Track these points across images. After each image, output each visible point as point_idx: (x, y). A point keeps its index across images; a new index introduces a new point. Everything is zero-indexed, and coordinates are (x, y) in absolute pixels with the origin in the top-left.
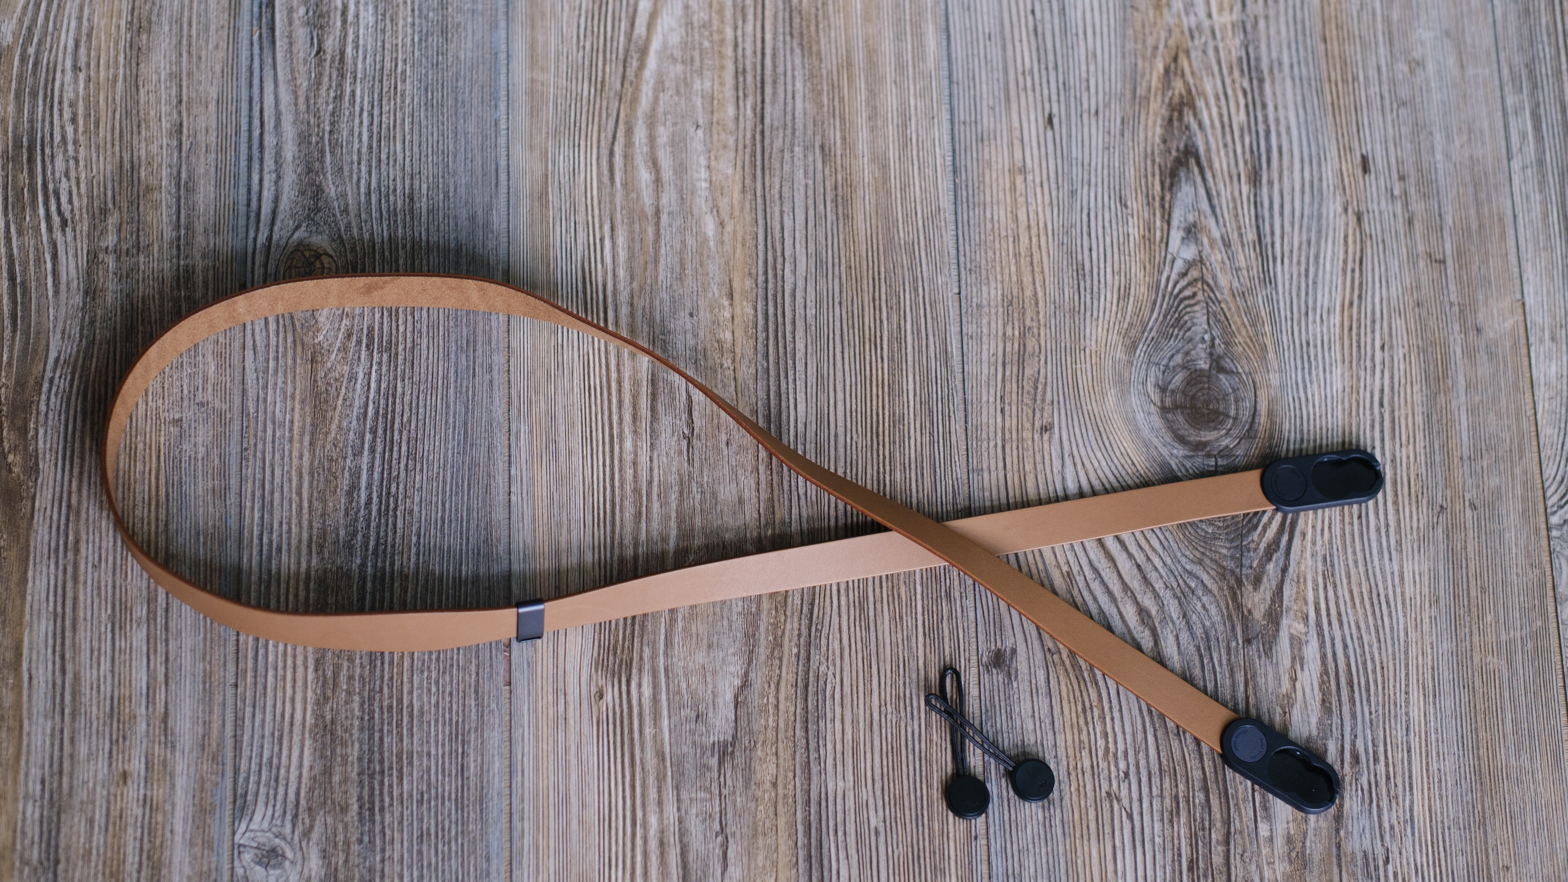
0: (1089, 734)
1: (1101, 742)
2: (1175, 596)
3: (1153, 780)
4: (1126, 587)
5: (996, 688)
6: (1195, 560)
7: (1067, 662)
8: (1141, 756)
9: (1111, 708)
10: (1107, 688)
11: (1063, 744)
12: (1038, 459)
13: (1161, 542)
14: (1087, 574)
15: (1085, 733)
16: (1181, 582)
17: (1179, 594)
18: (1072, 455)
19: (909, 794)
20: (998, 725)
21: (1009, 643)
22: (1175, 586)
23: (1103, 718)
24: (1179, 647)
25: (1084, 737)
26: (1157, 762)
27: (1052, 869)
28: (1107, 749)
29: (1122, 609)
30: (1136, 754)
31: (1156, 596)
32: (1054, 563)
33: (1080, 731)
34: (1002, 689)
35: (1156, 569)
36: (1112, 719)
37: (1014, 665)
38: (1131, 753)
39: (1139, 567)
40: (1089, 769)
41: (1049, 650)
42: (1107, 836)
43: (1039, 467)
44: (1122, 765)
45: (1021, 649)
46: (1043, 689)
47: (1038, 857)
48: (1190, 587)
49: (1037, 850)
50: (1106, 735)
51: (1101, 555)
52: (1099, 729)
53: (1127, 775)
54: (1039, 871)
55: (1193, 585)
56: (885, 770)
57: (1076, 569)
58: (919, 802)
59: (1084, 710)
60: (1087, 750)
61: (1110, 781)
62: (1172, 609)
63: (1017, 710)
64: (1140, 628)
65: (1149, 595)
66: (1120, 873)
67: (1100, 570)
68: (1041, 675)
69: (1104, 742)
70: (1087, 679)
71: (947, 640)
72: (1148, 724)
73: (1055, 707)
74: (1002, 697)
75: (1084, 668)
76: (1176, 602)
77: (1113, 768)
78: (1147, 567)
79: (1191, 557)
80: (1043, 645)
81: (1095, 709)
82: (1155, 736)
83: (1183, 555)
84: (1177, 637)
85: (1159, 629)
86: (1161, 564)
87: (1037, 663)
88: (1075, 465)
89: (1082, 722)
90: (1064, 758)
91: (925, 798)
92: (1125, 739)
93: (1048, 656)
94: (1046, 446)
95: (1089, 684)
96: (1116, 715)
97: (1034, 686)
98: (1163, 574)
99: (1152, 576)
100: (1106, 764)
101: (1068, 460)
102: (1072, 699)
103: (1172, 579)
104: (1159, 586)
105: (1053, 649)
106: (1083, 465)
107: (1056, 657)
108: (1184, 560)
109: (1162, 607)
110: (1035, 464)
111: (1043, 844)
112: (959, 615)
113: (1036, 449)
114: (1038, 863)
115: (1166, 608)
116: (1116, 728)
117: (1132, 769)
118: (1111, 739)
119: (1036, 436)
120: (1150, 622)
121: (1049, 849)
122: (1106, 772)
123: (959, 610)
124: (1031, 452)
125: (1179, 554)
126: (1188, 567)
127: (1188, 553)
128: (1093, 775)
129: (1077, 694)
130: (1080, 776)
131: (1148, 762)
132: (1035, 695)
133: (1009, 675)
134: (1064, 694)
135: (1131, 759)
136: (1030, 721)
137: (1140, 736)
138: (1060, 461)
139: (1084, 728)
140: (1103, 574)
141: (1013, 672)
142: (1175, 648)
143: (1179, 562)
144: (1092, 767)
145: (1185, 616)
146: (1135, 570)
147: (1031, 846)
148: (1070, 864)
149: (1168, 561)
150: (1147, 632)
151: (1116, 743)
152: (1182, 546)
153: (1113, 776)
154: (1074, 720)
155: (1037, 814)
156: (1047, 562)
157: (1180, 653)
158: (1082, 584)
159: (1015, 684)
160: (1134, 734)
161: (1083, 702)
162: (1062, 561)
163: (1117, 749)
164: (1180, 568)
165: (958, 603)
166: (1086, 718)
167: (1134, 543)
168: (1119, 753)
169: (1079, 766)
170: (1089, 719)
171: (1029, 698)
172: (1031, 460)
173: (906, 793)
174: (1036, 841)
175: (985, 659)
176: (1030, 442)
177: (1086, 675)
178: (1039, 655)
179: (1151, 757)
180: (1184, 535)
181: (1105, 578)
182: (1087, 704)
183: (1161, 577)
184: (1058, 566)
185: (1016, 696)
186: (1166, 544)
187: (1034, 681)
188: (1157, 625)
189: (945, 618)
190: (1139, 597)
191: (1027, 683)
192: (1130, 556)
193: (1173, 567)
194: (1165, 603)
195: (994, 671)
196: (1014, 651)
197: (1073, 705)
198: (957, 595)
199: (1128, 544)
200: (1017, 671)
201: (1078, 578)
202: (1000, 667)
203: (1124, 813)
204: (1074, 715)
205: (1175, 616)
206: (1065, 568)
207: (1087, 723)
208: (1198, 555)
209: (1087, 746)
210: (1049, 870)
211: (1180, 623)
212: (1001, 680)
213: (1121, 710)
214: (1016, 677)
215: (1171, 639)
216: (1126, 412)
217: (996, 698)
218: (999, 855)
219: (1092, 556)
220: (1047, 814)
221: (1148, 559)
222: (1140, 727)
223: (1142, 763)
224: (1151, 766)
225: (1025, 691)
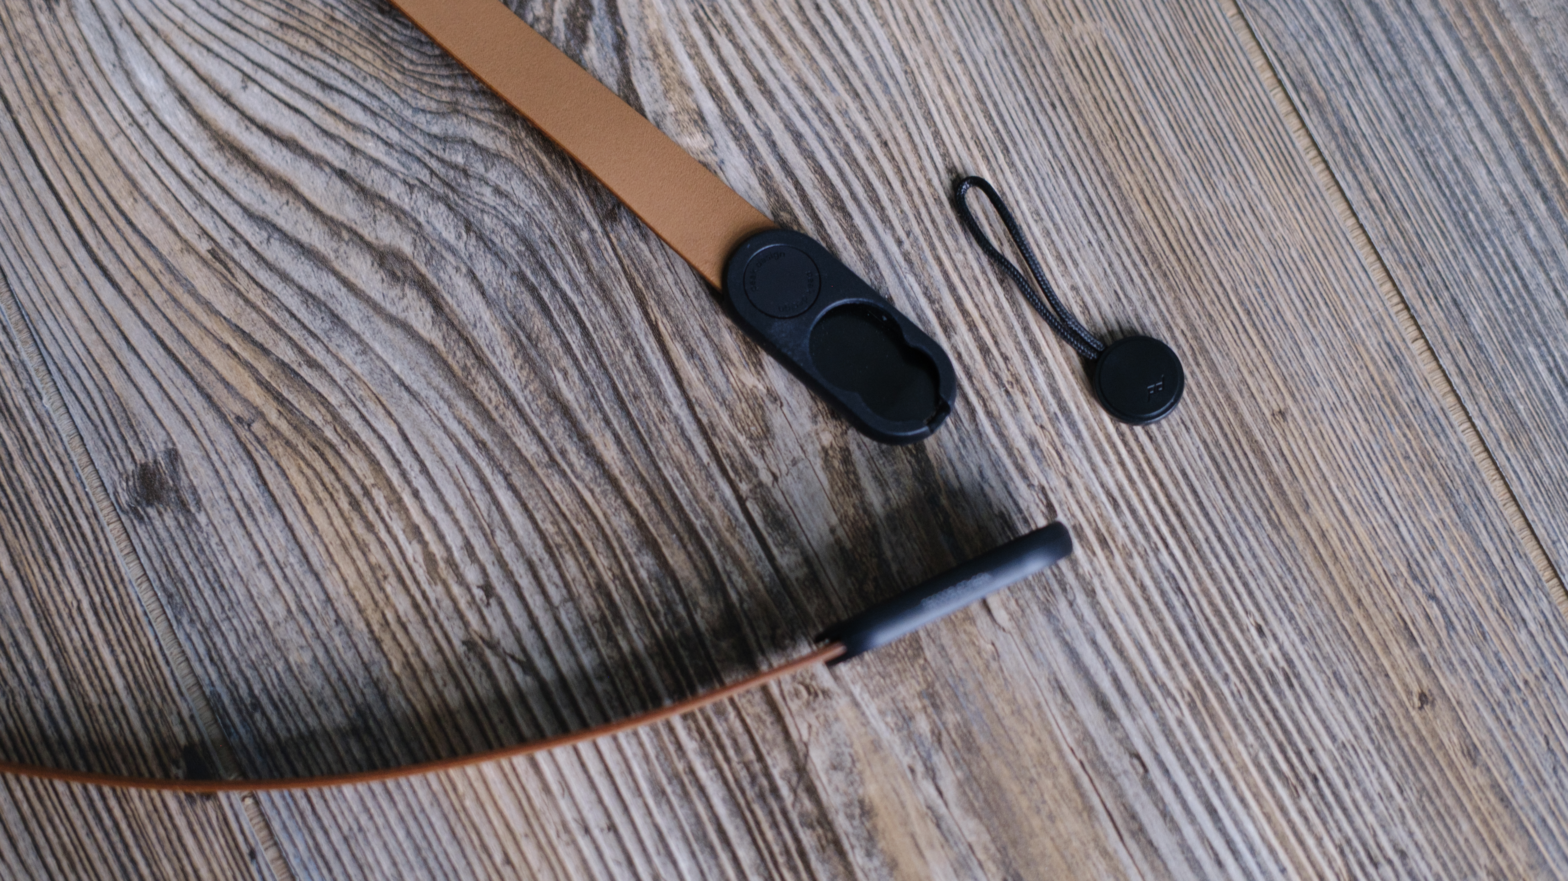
0: (383, 545)
1: (413, 550)
2: (436, 198)
3: (542, 574)
4: (334, 226)
5: (168, 544)
6: (444, 108)
7: (283, 426)
8: (501, 538)
9: (404, 474)
10: (381, 438)
11: (342, 589)
12: (65, 59)
13: (364, 107)
14: (249, 237)
15: (374, 547)
16: (434, 164)
17: (441, 190)
18: (125, 21)
19: (91, 833)
20: (204, 614)
21: (157, 445)
22: (425, 176)
23: (396, 501)
24: (483, 294)
25: (377, 556)
26: (534, 535)
27: (423, 844)
28: (430, 559)
29: (345, 272)
30: (489, 538)
31: (398, 213)
32: (178, 246)
33: (364, 550)
34: (180, 540)
35: (377, 163)
36: (416, 494)
37: (184, 482)
38: (478, 543)
39: (342, 174)
40: (411, 613)
41: (239, 419)
42: (501, 728)
43: (73, 74)
44: (472, 575)
45: (185, 444)
46: (258, 501)
47: (385, 833)
48: (455, 167)
49: (380, 821)
50: (416, 532)
51: (261, 186)
52: (397, 527)
53: (488, 589)
54: (399, 859)
55: (459, 159)
56: (25, 807)
57: (223, 237)
58: (115, 838)
59: (355, 504)
60: (393, 579)
61: (462, 617)
62: (440, 226)
63: (227, 565)
64: (395, 292)
65: (385, 219)
66: (555, 787)
67: (272, 216)
68: (243, 474)
69: (417, 547)
70: (335, 440)
71: (36, 496)
72: (487, 471)
73: (296, 526)
74: (189, 557)
75: (319, 422)
76: (442, 207)
77: (456, 590)
78: (359, 169)
79: (433, 106)
80: (223, 417)
81: (375, 492)
82: (511, 487)
83: (417, 110)
84: (472, 275)
85: (430, 276)
86: (382, 148)
87: (226, 455)
88: (138, 37)
89: (359, 528)
90: (356, 616)
91: (124, 826)
92: (456, 522)
93: (243, 433)
94: (69, 27)
95: (342, 449)
96: (420, 482)
97: (239, 505)
98: (394, 165)
99: (375, 179)
100: (440, 588)
101: (123, 36)
102: (323, 495)
103: (415, 167)
104: (395, 192)
105: (246, 415)
106: (154, 29)
107: (257, 427)
108: (421, 120)
109: (418, 231)
110: (62, 73)
111: (385, 804)
112: (40, 436)
113: (53, 42)
114: (392, 844)
115: (428, 229)
116: (431, 509)
117: (494, 572)
118: (429, 536)
119: (43, 18)
120: (409, 271)
121: (402, 806)
122: (446, 603)
123: (35, 426)
124: (46, 54)
125: (408, 113)
126: (435, 129)
127: (423, 102)
128: (424, 620)
129: (329, 478)
130: (400, 635)
131: (518, 545)
132: (248, 521)
133: (183, 505)
134: (304, 491)
135: (484, 554)
136: (261, 574)
137: (482, 501)
138: (108, 45)
139: (369, 538)
140: (280, 222)
141: (188, 497)
142: (478, 298)
143: (414, 127)
144: (416, 606)
145: (469, 227)
146: (338, 185)
147: (364, 819)
148: (452, 817)
149: (394, 136)
150: (412, 294)
151: (441, 537)
152: (407, 95)
153: (463, 604)
154: (344, 532)
155: (349, 751)
156: (164, 250)
157: (490, 303)
158: (248, 262)
159: (202, 518)
160: (469, 504)
161: (346, 488)
162: (191, 235)
163: (448, 549)
164: (420, 139)
165: (28, 413)
166: (364, 517)
167: (313, 133)
168: (457, 555)
169: (390, 617)
170: (372, 516)
171: (239, 532)
172: (53, 69)
173: (82, 833)
174: (370, 803)
175: (124, 498)
176: (36, 36)
177: (329, 433)
178: (224, 439)
179: (520, 532)
180: (403, 71)
181: (288, 227)
182: (356, 489)
183: (393, 173)
184: (189, 248)
185: (214, 541)
186: (375, 105)
187: (235, 495)
188: (423, 269)
189: (16, 456)
190: (366, 232)
191: (224, 505)
192: (317, 161)
193: (406, 143)
194: (421, 219)
195: (152, 512)
196: (173, 455)
197: (328, 503)
198: (20, 399)
199: (302, 141)
200: (194, 491)
201: (235, 254)
202: (159, 499)
203: (514, 666)
204: (338, 522)
205: (450, 236)
206: (203, 246)
207: (370, 527)
208: (445, 97)
209: (389, 570)
210: (418, 849)
211: (466, 245)
212: (171, 522)
213: (424, 470)
214: (198, 502)
215: (462, 284)
217: (178, 564)
218: (311, 866)
219: (244, 196)
220: (369, 742)
221: (354, 150)
222: (474, 484)
223: (508, 551)
224: (528, 549)
225: (226, 522)
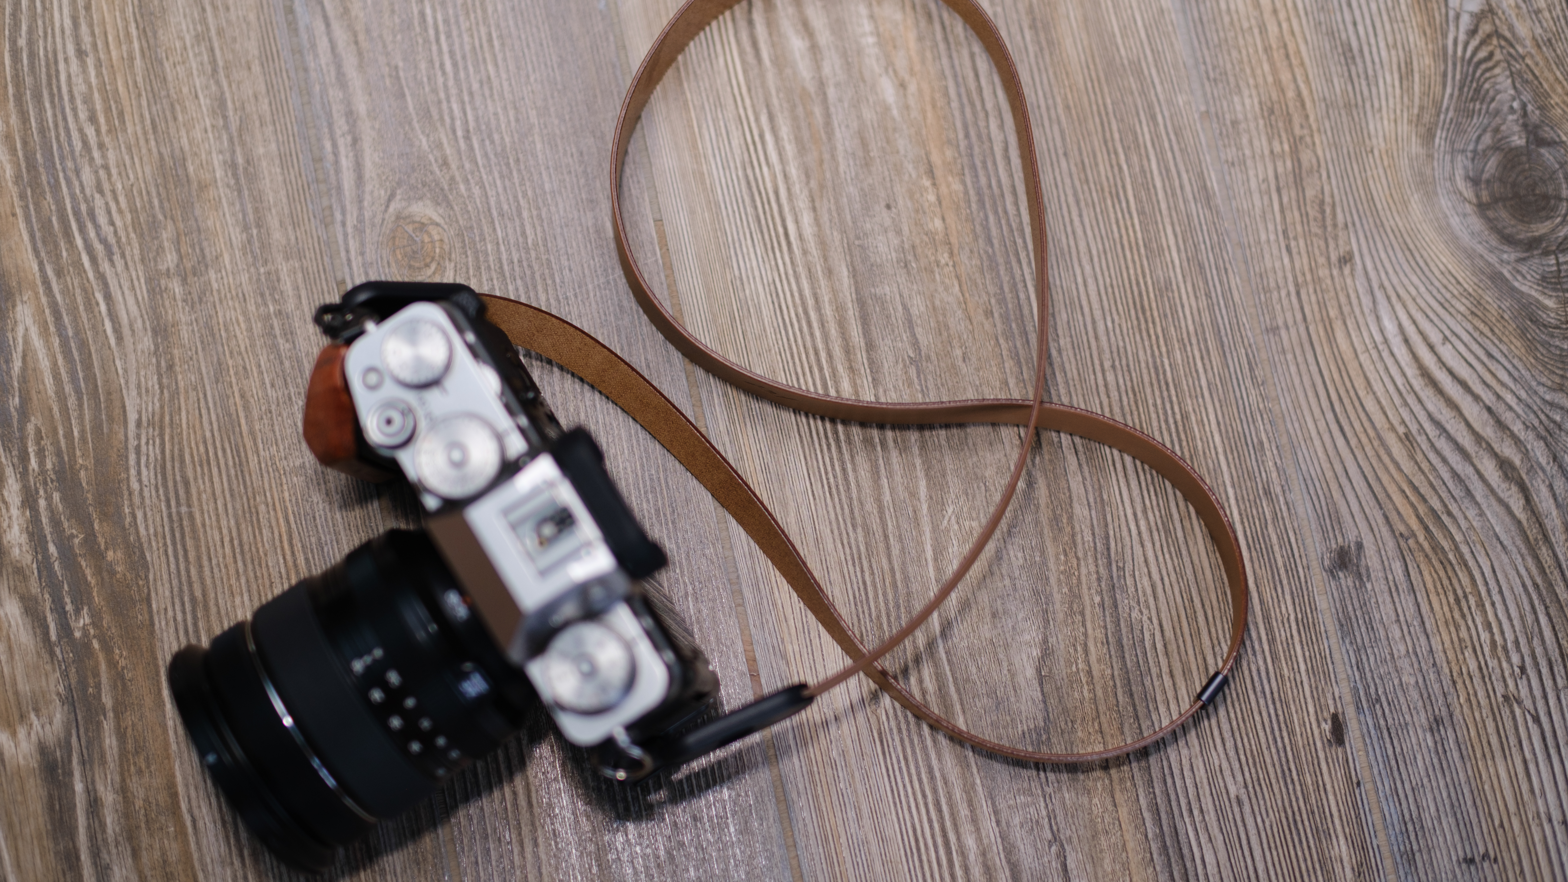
216: (1437, 219)
